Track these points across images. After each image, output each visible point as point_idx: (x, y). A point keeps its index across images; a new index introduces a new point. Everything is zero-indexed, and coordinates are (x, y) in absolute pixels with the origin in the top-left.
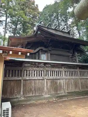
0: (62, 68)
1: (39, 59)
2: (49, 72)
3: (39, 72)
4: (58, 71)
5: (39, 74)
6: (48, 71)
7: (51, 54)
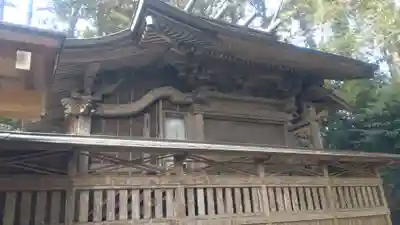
0: (257, 175)
1: (154, 136)
2: (200, 193)
3: (153, 195)
4: (241, 189)
5: (153, 208)
6: (195, 189)
7: (206, 118)
